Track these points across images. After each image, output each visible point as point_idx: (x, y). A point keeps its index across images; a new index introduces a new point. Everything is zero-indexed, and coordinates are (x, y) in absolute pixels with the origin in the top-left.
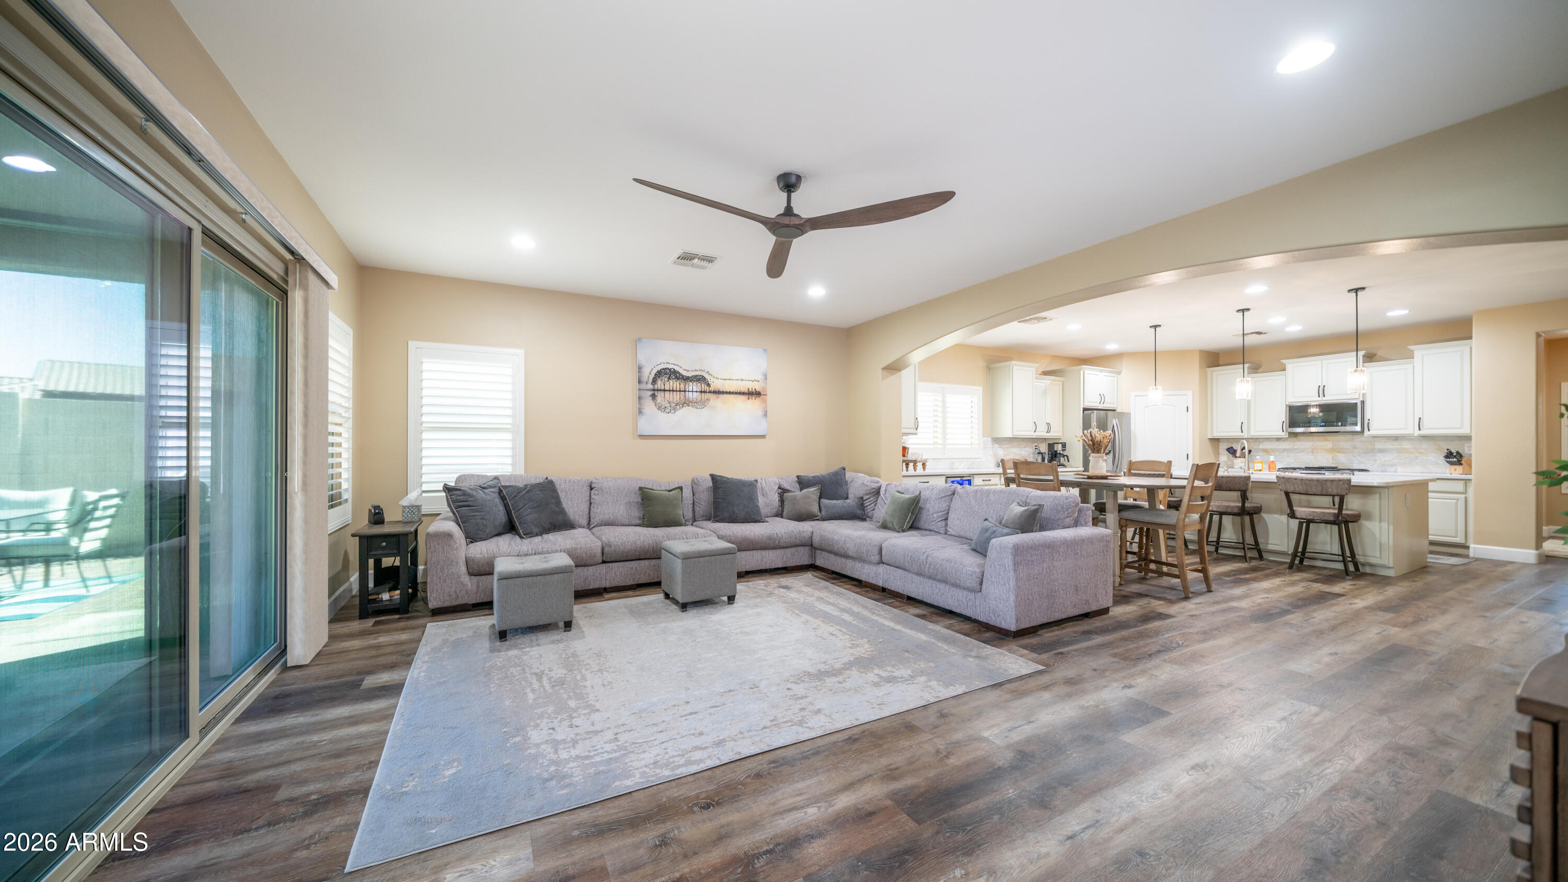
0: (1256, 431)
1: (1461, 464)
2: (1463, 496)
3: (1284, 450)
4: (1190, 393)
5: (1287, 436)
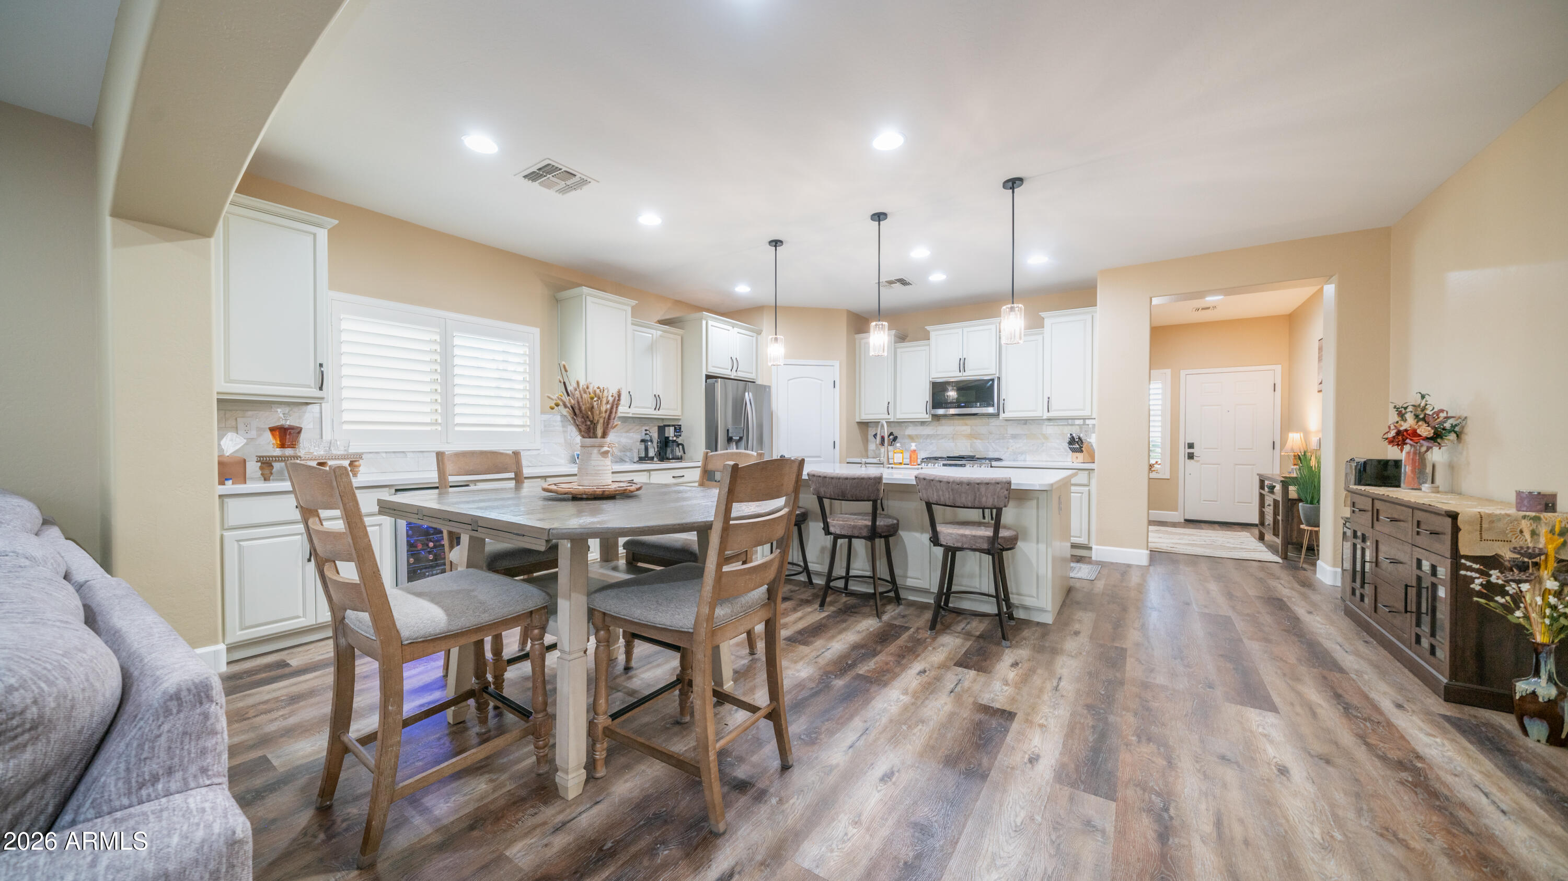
0: (901, 414)
1: (1082, 451)
2: (1087, 489)
3: (928, 436)
4: (837, 364)
5: (930, 420)
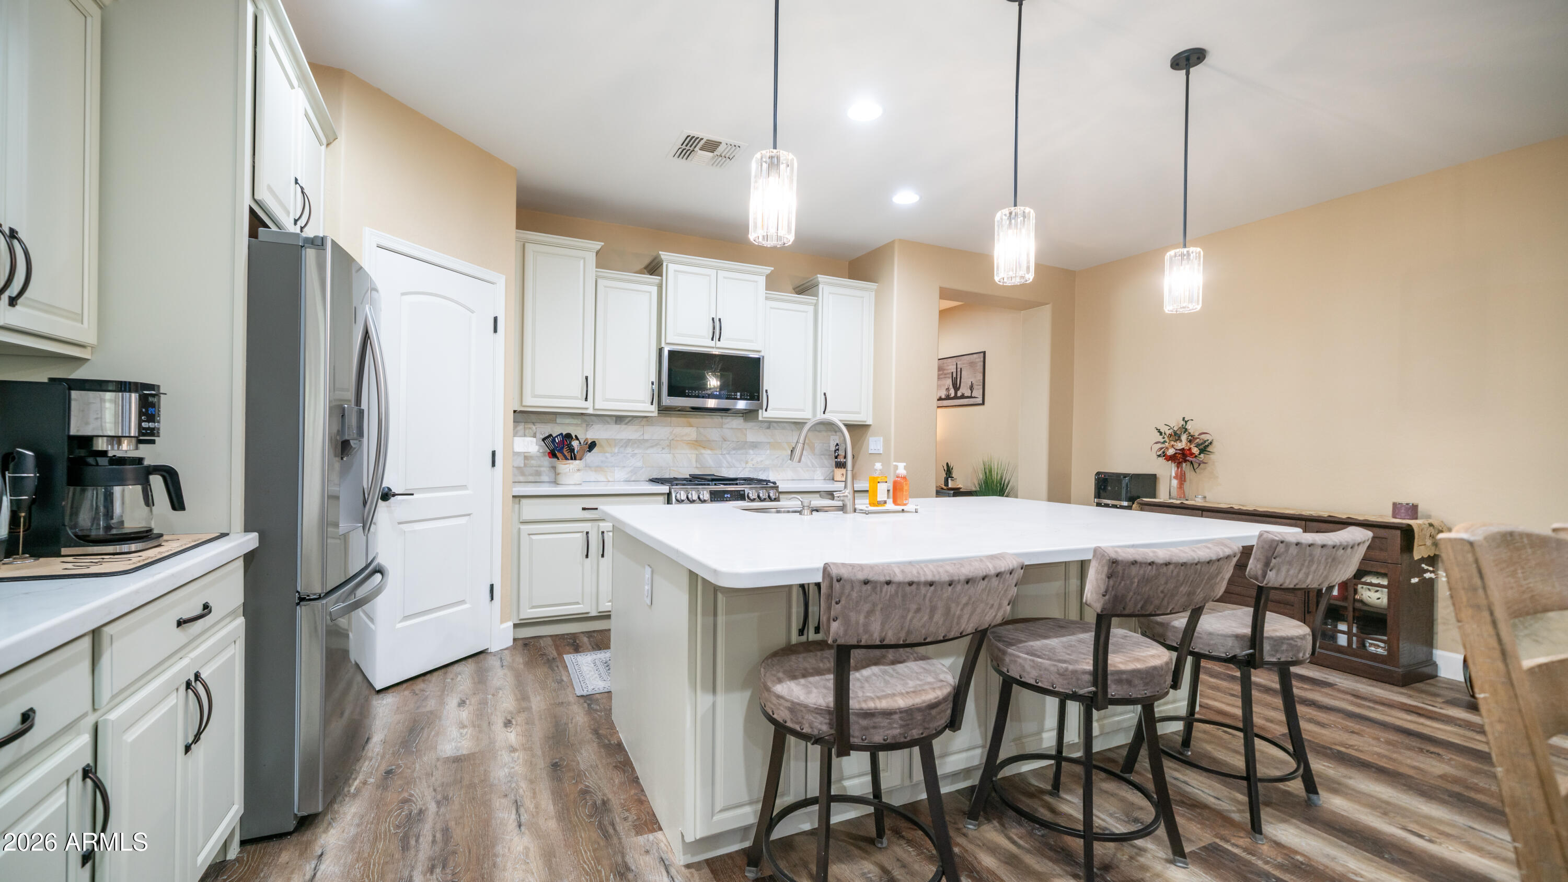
0: (603, 402)
4: (502, 283)
5: (657, 414)
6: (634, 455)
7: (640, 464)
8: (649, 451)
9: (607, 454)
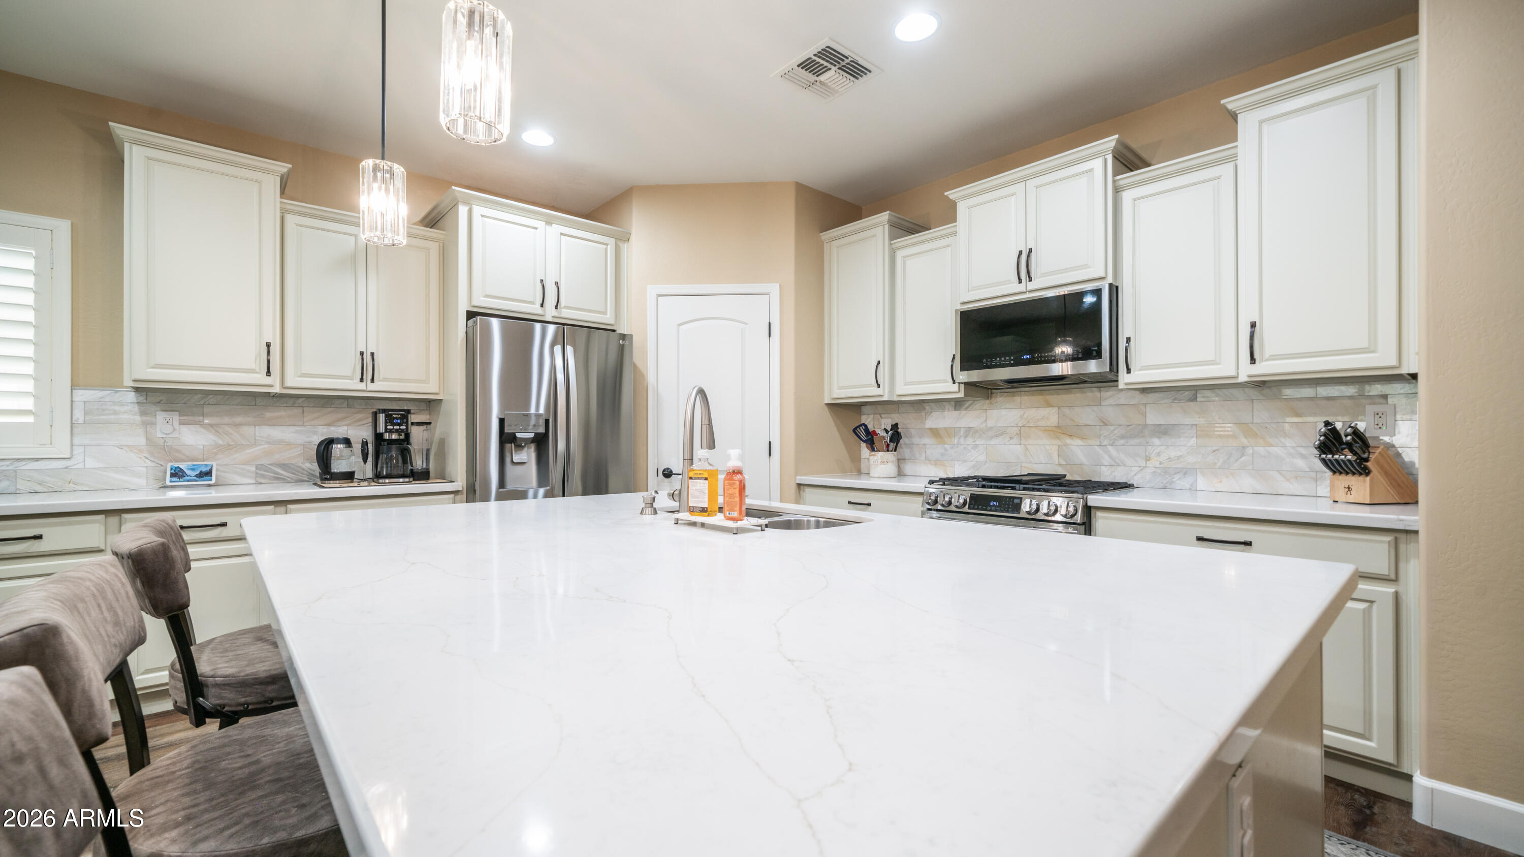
0: (907, 384)
1: (1366, 472)
2: (1390, 589)
5: (961, 395)
6: (976, 447)
7: (982, 458)
8: (994, 441)
9: (946, 446)
